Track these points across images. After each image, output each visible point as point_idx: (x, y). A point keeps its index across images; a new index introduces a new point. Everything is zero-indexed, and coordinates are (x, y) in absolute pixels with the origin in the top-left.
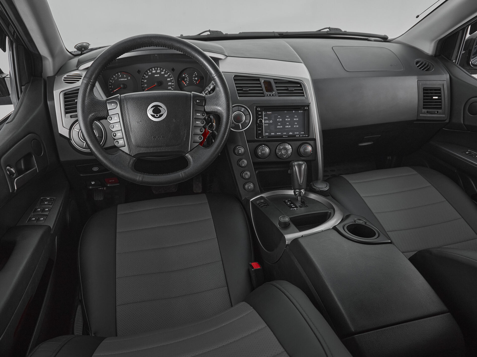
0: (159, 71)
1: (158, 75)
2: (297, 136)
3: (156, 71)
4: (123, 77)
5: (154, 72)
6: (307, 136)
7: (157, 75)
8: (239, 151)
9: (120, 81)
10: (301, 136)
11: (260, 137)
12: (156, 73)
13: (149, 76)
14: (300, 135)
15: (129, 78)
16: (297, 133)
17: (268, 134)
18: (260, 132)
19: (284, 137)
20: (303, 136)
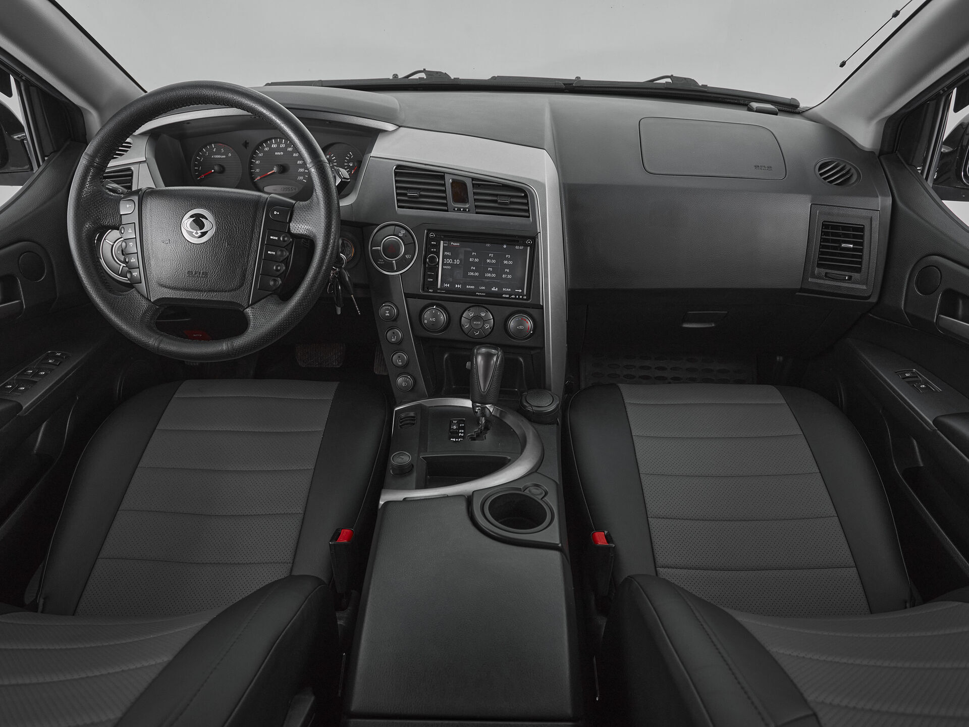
0: (283, 146)
1: (282, 153)
2: (504, 296)
3: (279, 146)
4: (218, 153)
5: (274, 146)
6: (525, 297)
7: (279, 153)
8: (386, 313)
9: (214, 158)
10: (513, 296)
11: (430, 290)
12: (278, 149)
13: (265, 152)
14: (510, 296)
15: (230, 155)
16: (508, 290)
17: (448, 285)
18: (432, 280)
19: (477, 295)
20: (517, 297)
